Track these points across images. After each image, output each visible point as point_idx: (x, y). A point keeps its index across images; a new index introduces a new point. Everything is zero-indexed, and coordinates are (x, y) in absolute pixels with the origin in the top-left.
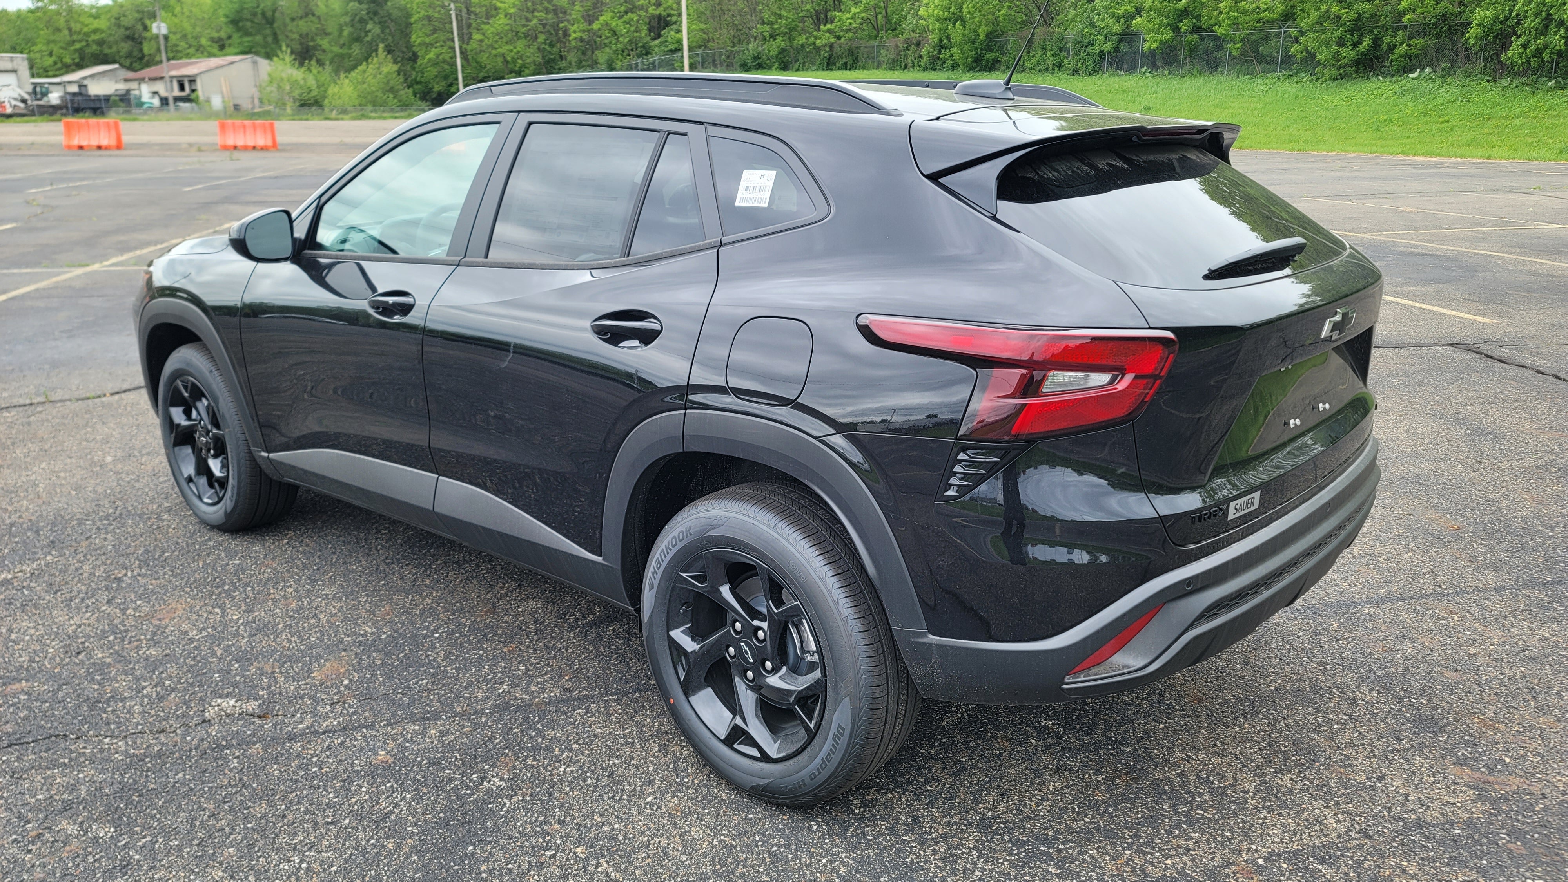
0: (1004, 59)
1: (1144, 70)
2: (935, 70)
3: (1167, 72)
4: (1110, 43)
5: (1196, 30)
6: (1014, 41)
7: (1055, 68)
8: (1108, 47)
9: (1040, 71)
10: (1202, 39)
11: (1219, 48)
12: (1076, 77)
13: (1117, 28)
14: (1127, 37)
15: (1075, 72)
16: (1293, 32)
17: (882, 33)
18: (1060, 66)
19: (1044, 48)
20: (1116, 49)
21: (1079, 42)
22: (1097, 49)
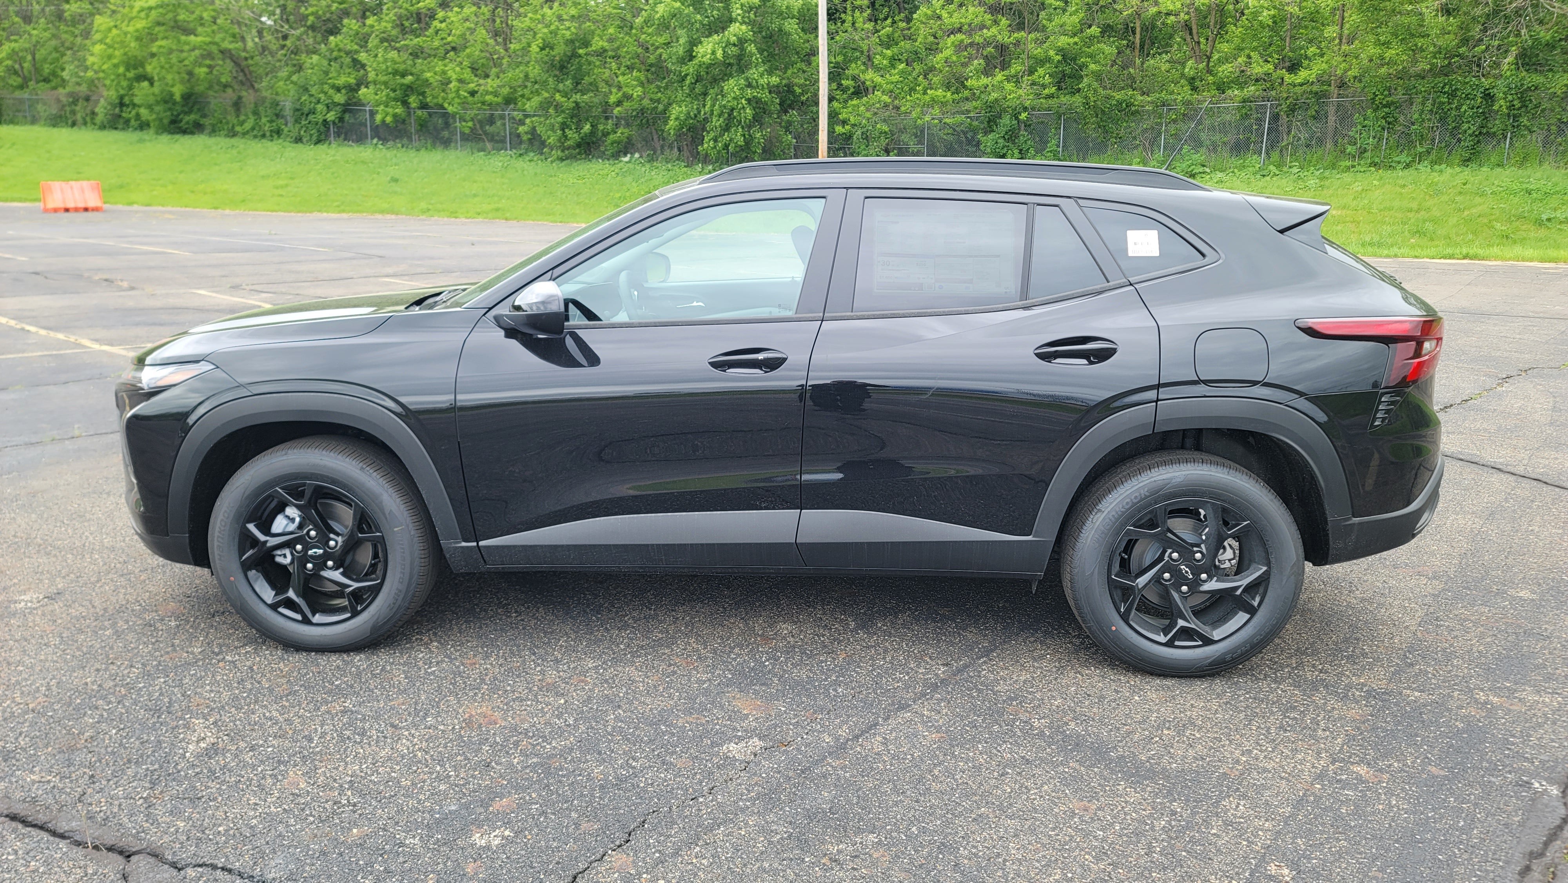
0: (206, 121)
1: (375, 141)
2: (116, 129)
3: (400, 145)
4: (332, 113)
5: (424, 106)
6: (218, 102)
7: (274, 134)
8: (331, 116)
9: (255, 137)
10: (430, 115)
11: (447, 125)
12: (300, 145)
13: (340, 98)
14: (351, 107)
15: (298, 140)
16: (518, 115)
17: (32, 84)
18: (278, 132)
19: (256, 113)
20: (341, 119)
21: (298, 110)
22: (320, 118)
